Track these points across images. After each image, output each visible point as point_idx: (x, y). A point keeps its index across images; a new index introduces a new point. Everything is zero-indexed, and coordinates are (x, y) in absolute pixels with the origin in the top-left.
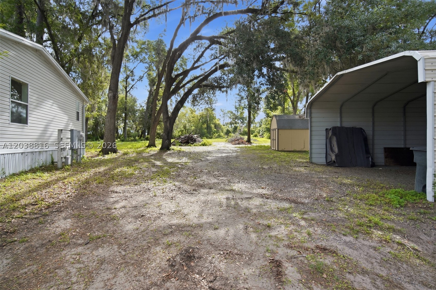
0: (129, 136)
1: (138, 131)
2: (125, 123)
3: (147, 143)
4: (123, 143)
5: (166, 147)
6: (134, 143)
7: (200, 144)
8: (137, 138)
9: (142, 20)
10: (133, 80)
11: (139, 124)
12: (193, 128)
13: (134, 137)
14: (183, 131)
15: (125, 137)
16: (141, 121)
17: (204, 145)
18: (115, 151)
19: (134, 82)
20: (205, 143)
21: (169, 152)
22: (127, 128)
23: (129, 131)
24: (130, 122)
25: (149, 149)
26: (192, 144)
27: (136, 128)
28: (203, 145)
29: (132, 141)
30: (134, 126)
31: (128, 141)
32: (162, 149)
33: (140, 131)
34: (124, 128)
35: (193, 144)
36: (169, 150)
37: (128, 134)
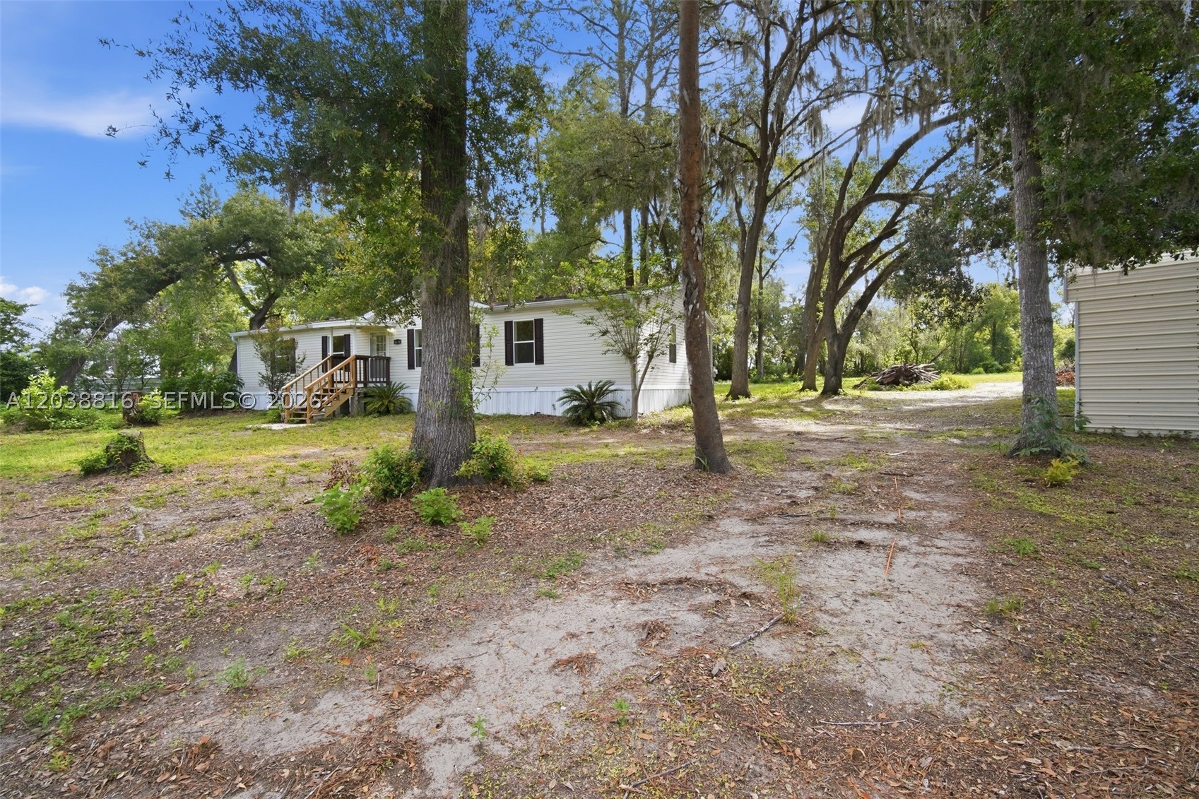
0: (769, 371)
1: (788, 360)
2: (760, 344)
3: (800, 384)
4: (757, 385)
5: (832, 390)
6: (777, 386)
7: (930, 385)
8: (786, 375)
9: (784, 187)
10: (774, 252)
11: (789, 345)
12: (943, 343)
13: (780, 374)
14: (910, 352)
15: (759, 373)
16: (795, 336)
17: (941, 387)
18: (747, 395)
19: (777, 254)
20: (942, 383)
21: (836, 397)
22: (764, 354)
23: (768, 360)
24: (769, 339)
25: (803, 394)
26: (907, 386)
27: (784, 352)
28: (937, 388)
29: (774, 381)
30: (780, 348)
31: (767, 382)
32: (824, 393)
33: (793, 360)
34: (758, 355)
35: (909, 385)
36: (839, 394)
37: (765, 368)
